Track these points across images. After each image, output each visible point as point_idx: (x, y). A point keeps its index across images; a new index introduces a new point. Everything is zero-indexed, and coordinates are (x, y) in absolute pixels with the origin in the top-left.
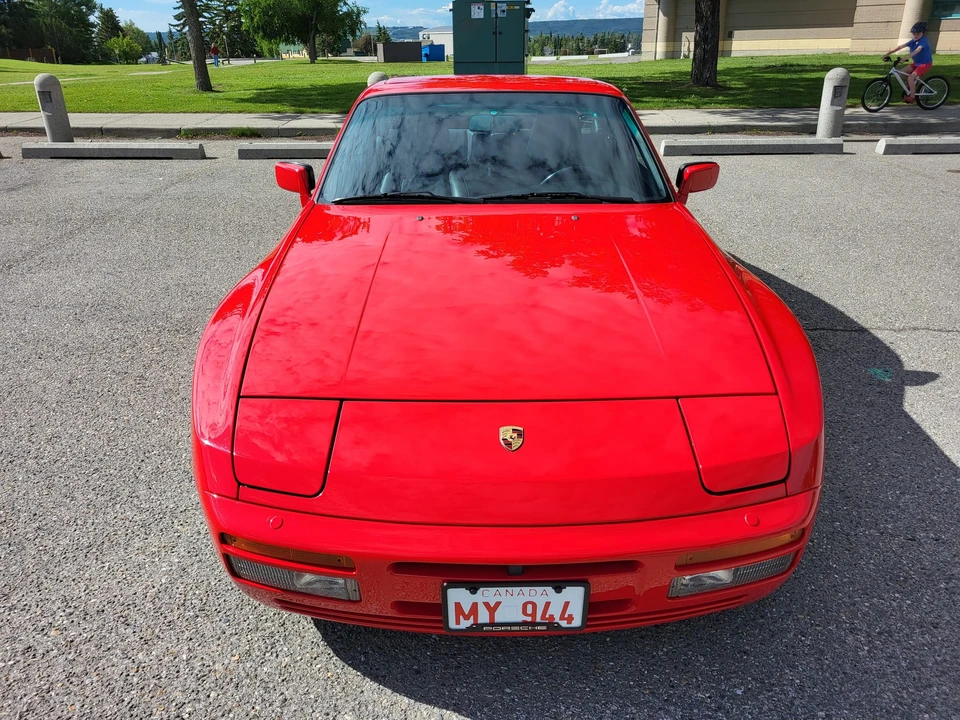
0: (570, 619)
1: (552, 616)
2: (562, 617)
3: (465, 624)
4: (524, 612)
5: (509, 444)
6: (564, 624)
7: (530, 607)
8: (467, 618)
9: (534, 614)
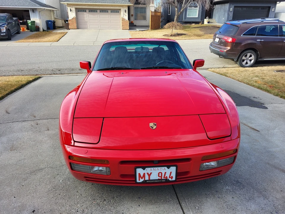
0: (172, 178)
1: (167, 177)
2: (170, 177)
3: (141, 180)
4: (159, 176)
5: (153, 127)
6: (170, 179)
7: (160, 174)
8: (142, 178)
9: (161, 177)
